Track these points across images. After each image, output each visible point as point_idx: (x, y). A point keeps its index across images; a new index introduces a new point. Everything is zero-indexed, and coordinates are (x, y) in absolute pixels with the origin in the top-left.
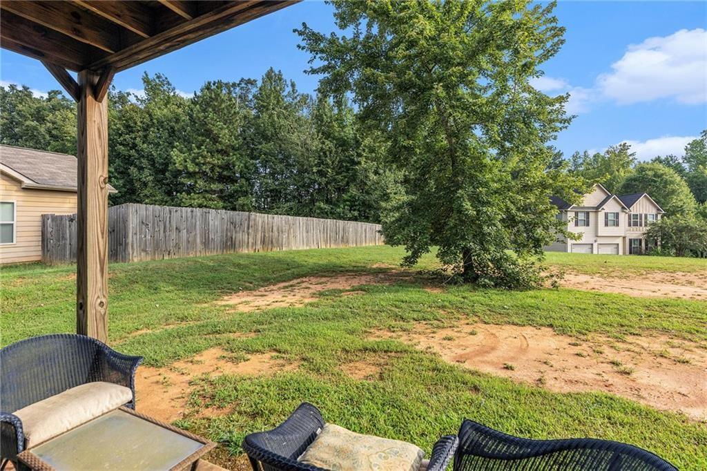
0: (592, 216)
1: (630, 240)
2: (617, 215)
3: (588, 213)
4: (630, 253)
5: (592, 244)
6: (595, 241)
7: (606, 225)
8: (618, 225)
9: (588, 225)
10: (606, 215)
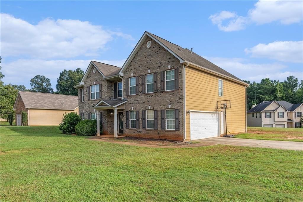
0: (272, 114)
1: (296, 123)
2: (283, 113)
3: (271, 113)
4: (296, 127)
5: (273, 125)
6: (274, 124)
7: (278, 117)
8: (284, 117)
9: (271, 117)
10: (278, 113)
